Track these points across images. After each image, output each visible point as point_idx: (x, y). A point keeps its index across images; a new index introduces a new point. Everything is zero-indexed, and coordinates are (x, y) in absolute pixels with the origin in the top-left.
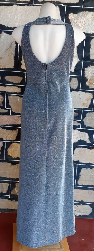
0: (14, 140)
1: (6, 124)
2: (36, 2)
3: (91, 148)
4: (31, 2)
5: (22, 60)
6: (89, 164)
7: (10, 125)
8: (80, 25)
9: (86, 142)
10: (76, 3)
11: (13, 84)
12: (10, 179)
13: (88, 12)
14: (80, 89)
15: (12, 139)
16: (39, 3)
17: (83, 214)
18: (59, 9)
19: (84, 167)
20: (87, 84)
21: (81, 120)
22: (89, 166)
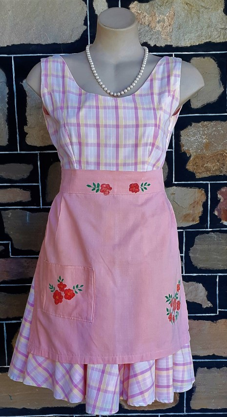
3: (213, 319)
5: (26, 124)
6: (214, 355)
7: (12, 282)
8: (159, 28)
9: (201, 305)
11: (12, 183)
12: (24, 411)
14: (174, 182)
19: (202, 365)
20: (190, 167)
21: (183, 255)
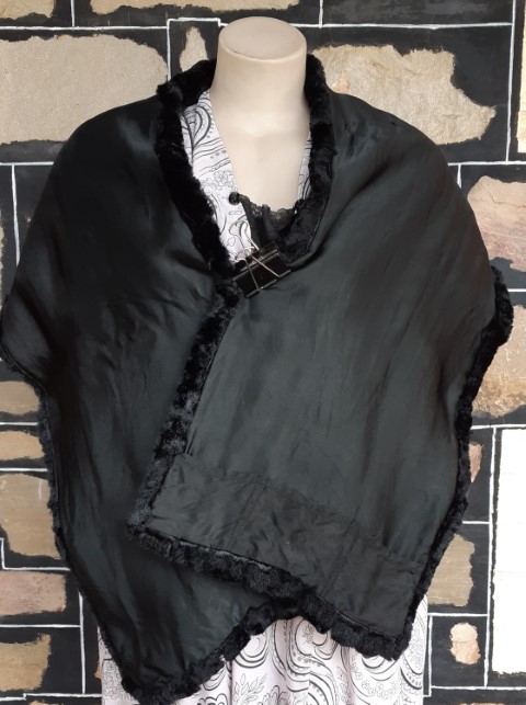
0: (35, 691)
2: (87, 15)
4: (61, 15)
7: (8, 619)
10: (285, 7)
13: (348, 48)
15: (23, 687)
16: (102, 19)
18: (202, 42)
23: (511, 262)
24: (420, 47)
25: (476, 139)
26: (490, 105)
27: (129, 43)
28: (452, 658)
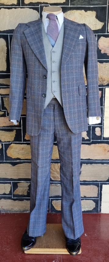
0: (12, 142)
1: (3, 126)
3: (89, 144)
4: (18, 4)
6: (89, 159)
7: (7, 127)
9: (85, 138)
10: (63, 2)
12: (12, 179)
13: (75, 11)
15: (10, 141)
16: (27, 5)
17: (87, 209)
19: (84, 163)
22: (89, 162)
23: (107, 54)
24: (89, 10)
25: (100, 29)
26: (103, 22)
27: (32, 10)
28: (96, 134)
